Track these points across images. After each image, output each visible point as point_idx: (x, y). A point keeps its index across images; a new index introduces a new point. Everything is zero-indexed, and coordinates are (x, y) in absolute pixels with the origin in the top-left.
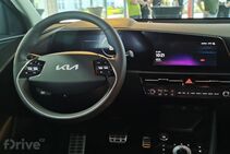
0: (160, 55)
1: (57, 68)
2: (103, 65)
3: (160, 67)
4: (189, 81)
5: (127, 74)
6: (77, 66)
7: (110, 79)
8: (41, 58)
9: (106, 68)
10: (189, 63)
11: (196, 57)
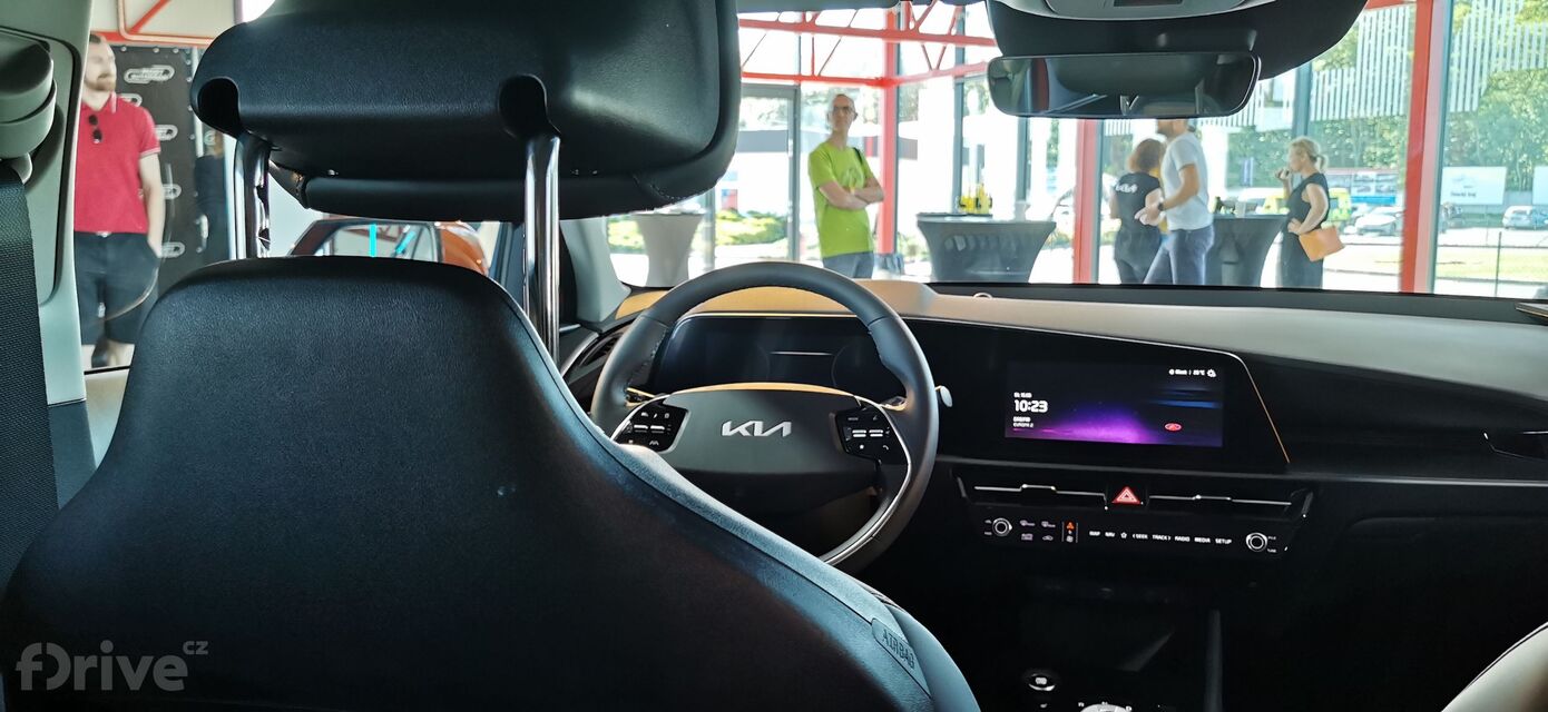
0: (1027, 406)
1: (727, 430)
2: (868, 425)
3: (1027, 446)
4: (1127, 496)
5: (937, 465)
6: (786, 427)
7: (886, 469)
8: (670, 399)
9: (877, 433)
10: (1125, 434)
11: (1150, 417)
